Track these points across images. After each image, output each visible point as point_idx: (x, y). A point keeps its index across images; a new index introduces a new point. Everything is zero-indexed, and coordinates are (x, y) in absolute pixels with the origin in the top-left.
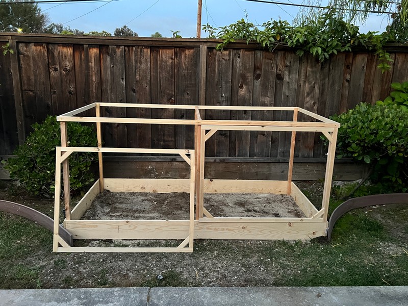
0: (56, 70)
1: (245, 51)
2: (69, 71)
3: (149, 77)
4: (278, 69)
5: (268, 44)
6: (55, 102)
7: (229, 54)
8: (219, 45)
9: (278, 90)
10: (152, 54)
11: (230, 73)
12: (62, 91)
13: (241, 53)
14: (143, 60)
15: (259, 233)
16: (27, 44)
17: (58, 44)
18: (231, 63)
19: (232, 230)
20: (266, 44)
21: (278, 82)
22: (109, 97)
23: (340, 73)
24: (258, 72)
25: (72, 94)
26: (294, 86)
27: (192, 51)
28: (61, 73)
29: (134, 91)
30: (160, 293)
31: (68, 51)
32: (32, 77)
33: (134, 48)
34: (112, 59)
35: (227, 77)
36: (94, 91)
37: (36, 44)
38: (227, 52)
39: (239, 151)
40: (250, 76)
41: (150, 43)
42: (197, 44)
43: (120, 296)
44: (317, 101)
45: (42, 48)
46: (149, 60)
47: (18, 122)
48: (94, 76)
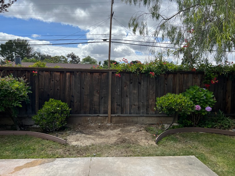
0: (53, 81)
1: (126, 74)
2: (58, 81)
3: (89, 83)
4: (139, 80)
9: (139, 88)
10: (90, 75)
11: (121, 81)
12: (55, 89)
13: (124, 74)
14: (87, 77)
16: (42, 71)
17: (55, 71)
18: (121, 78)
21: (139, 85)
22: (73, 91)
23: (163, 81)
24: (131, 81)
25: (58, 90)
26: (145, 86)
27: (106, 73)
28: (55, 82)
29: (83, 88)
30: (95, 159)
31: (58, 74)
32: (43, 84)
33: (84, 73)
34: (75, 77)
35: (120, 83)
36: (67, 89)
37: (46, 71)
39: (125, 111)
40: (128, 83)
41: (90, 71)
42: (108, 71)
43: (81, 159)
44: (155, 92)
45: (48, 73)
46: (89, 77)
47: (36, 102)
48: (68, 83)
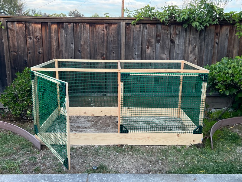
0: (30, 38)
1: (150, 25)
2: (39, 39)
3: (89, 42)
4: (172, 36)
5: (165, 20)
6: (30, 59)
7: (140, 27)
8: (134, 21)
9: (171, 50)
10: (90, 28)
11: (141, 39)
12: (34, 52)
13: (147, 26)
14: (85, 32)
15: (158, 141)
16: (13, 22)
17: (32, 22)
18: (141, 33)
19: (141, 139)
20: (163, 20)
21: (172, 44)
22: (64, 56)
23: (212, 38)
24: (159, 38)
25: (40, 54)
26: (182, 47)
27: (116, 25)
28: (34, 41)
29: (79, 51)
30: (94, 177)
31: (38, 26)
32: (16, 43)
33: (79, 24)
34: (65, 31)
35: (139, 41)
36: (55, 52)
37: (18, 23)
38: (139, 26)
40: (153, 41)
41: (90, 20)
42: (120, 21)
43: (70, 179)
44: (197, 57)
45: (22, 25)
46: (89, 31)
47: (7, 72)
48: (54, 42)
